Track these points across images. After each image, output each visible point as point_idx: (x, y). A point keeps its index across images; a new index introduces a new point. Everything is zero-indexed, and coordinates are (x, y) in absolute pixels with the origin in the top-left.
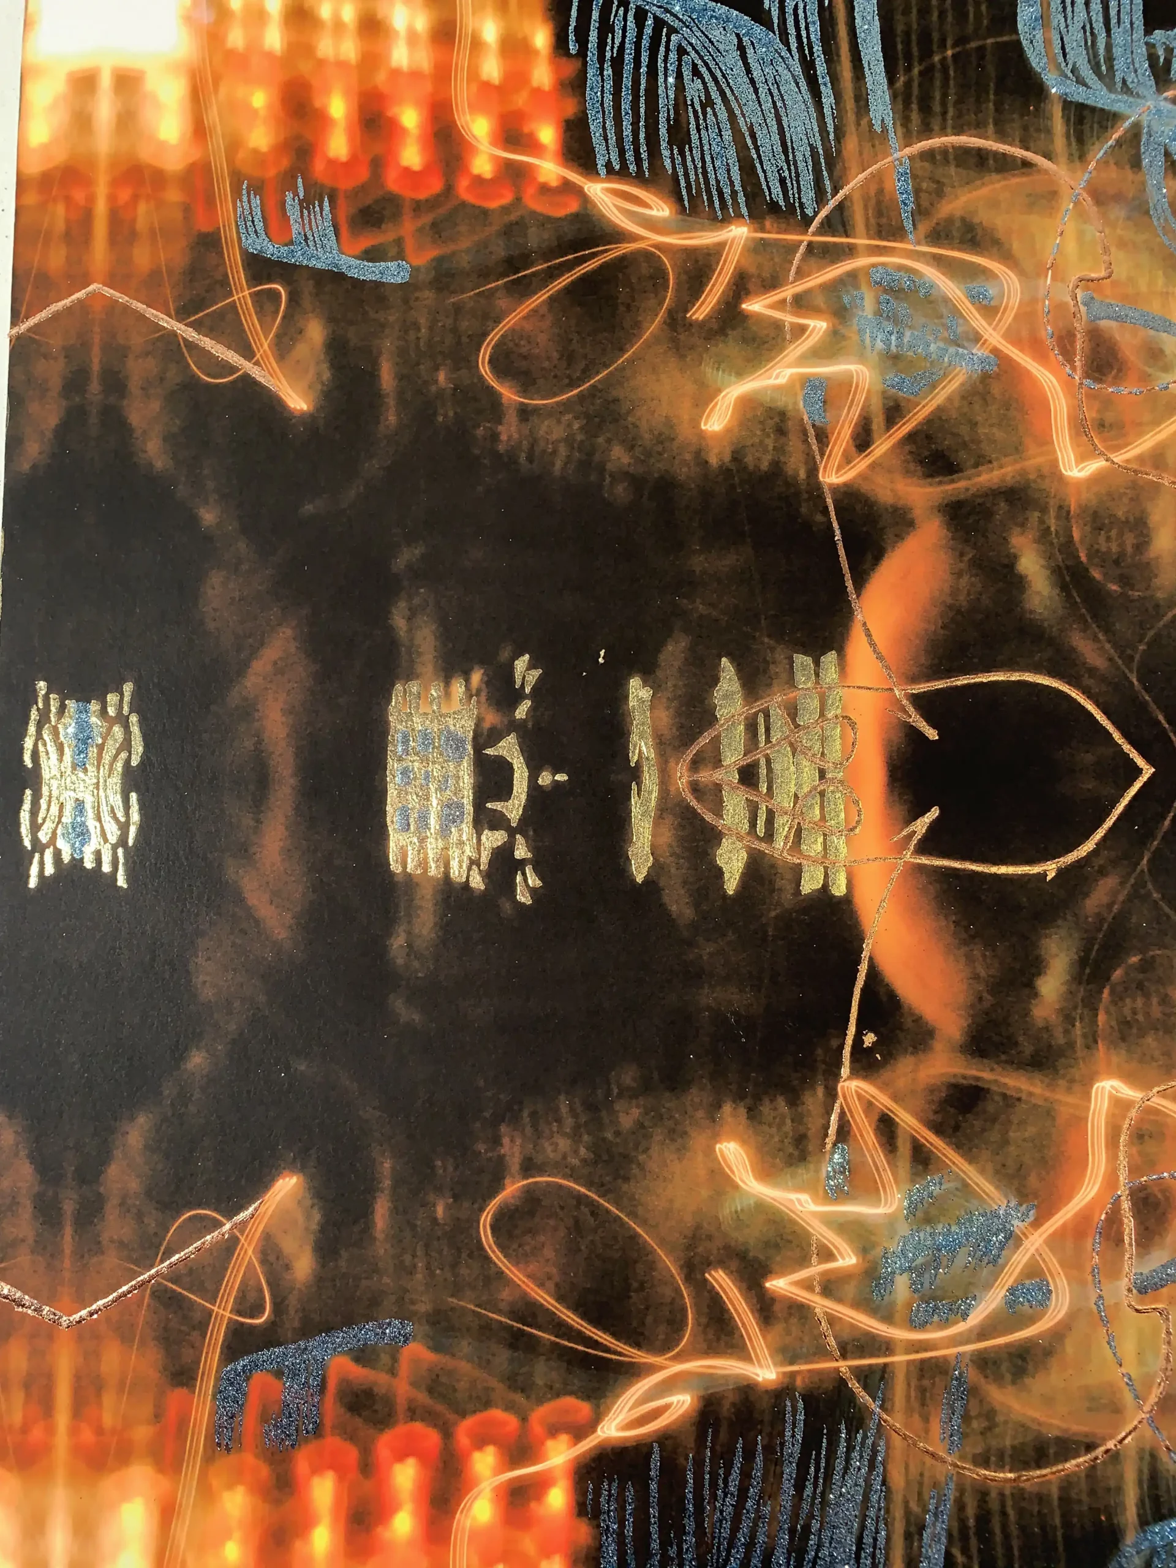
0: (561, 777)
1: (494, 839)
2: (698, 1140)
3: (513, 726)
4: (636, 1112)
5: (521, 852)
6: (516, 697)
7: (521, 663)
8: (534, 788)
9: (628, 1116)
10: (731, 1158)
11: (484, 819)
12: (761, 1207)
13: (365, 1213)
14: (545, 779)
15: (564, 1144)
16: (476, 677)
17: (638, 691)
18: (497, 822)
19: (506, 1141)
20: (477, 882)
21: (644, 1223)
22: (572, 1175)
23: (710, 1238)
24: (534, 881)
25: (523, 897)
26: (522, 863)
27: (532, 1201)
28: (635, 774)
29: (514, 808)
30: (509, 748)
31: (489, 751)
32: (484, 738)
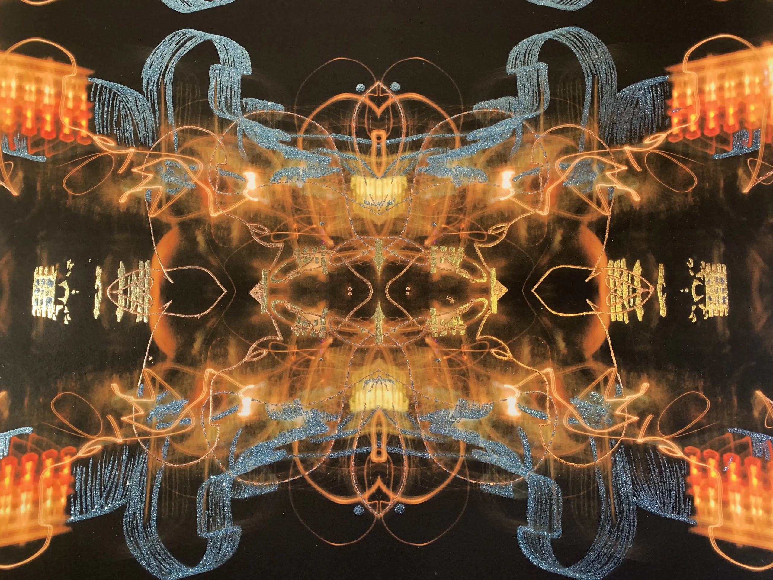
0: (77, 292)
1: (60, 307)
2: (107, 383)
3: (67, 278)
4: (92, 376)
5: (66, 311)
6: (68, 270)
7: (68, 263)
8: (70, 294)
9: (90, 377)
10: (115, 388)
11: (58, 303)
12: (121, 399)
13: (22, 401)
14: (73, 292)
15: (73, 384)
16: (57, 265)
17: (99, 271)
18: (60, 303)
19: (59, 383)
20: (54, 319)
21: (92, 404)
22: (75, 392)
23: (108, 407)
24: (69, 318)
25: (66, 322)
26: (66, 314)
27: (64, 398)
28: (97, 291)
29: (64, 300)
30: (65, 284)
31: (59, 285)
32: (59, 281)
